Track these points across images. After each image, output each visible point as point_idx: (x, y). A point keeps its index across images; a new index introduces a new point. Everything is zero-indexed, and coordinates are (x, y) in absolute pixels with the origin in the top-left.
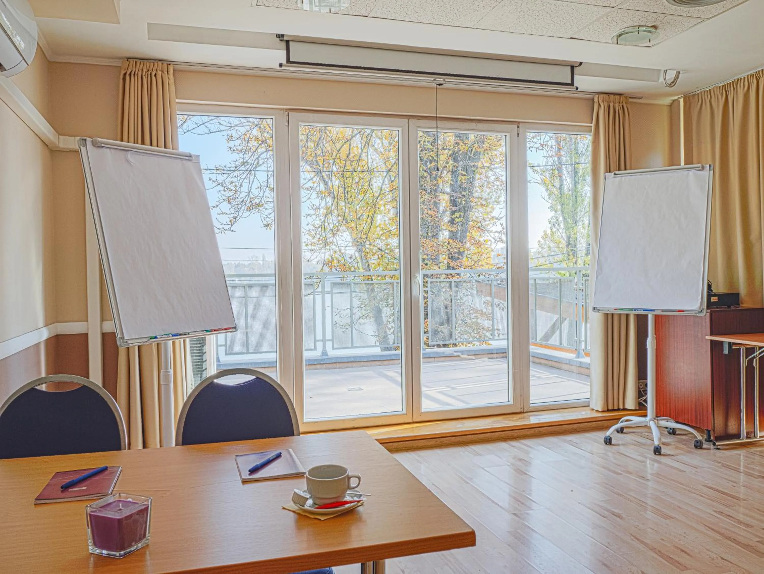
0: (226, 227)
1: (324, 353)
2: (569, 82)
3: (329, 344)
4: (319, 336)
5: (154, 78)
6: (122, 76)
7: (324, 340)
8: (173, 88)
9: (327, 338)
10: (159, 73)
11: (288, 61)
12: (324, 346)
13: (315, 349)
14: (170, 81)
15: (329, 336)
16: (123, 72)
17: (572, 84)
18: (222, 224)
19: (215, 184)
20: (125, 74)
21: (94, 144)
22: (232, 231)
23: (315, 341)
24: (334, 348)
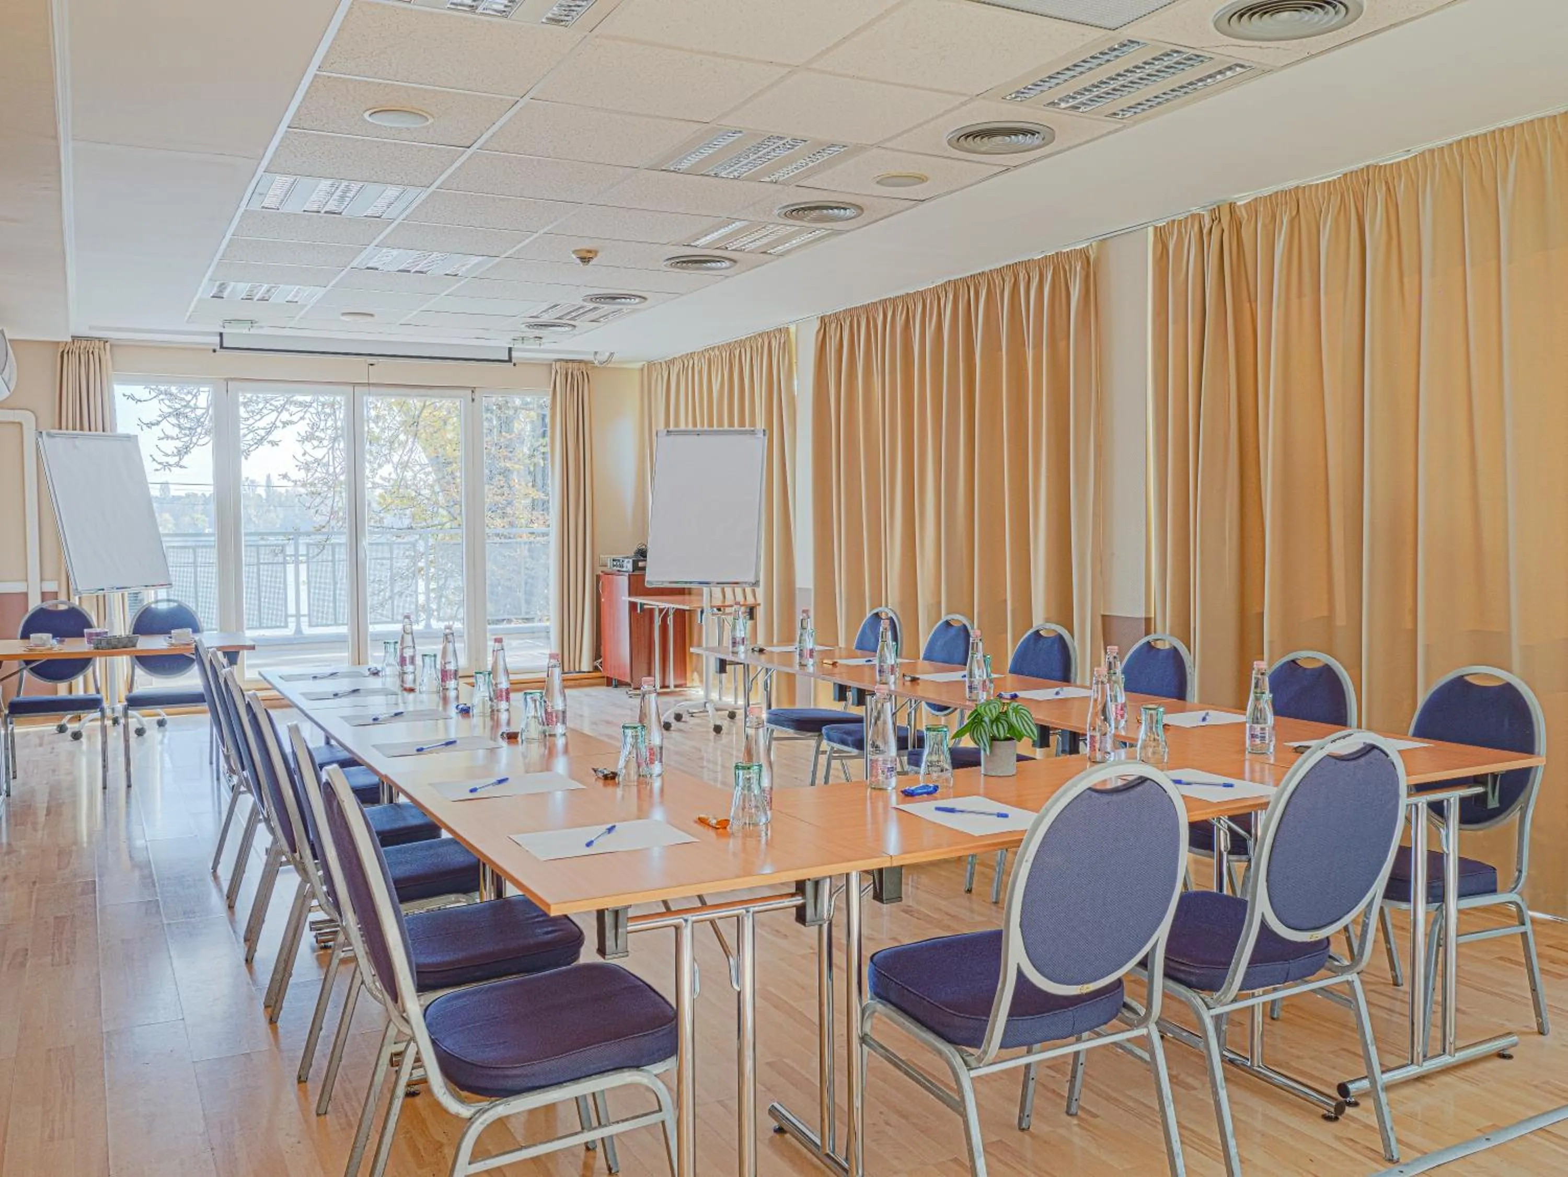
0: (173, 460)
1: (298, 630)
2: (507, 358)
3: (304, 620)
4: (292, 610)
5: (91, 356)
6: (59, 354)
7: (298, 616)
8: (110, 364)
9: (302, 613)
10: (96, 351)
11: (222, 347)
12: (298, 623)
13: (286, 626)
14: (106, 357)
15: (304, 610)
16: (61, 350)
17: (510, 360)
18: (167, 455)
19: (154, 394)
20: (63, 352)
21: (49, 435)
22: (181, 467)
23: (286, 616)
24: (310, 625)
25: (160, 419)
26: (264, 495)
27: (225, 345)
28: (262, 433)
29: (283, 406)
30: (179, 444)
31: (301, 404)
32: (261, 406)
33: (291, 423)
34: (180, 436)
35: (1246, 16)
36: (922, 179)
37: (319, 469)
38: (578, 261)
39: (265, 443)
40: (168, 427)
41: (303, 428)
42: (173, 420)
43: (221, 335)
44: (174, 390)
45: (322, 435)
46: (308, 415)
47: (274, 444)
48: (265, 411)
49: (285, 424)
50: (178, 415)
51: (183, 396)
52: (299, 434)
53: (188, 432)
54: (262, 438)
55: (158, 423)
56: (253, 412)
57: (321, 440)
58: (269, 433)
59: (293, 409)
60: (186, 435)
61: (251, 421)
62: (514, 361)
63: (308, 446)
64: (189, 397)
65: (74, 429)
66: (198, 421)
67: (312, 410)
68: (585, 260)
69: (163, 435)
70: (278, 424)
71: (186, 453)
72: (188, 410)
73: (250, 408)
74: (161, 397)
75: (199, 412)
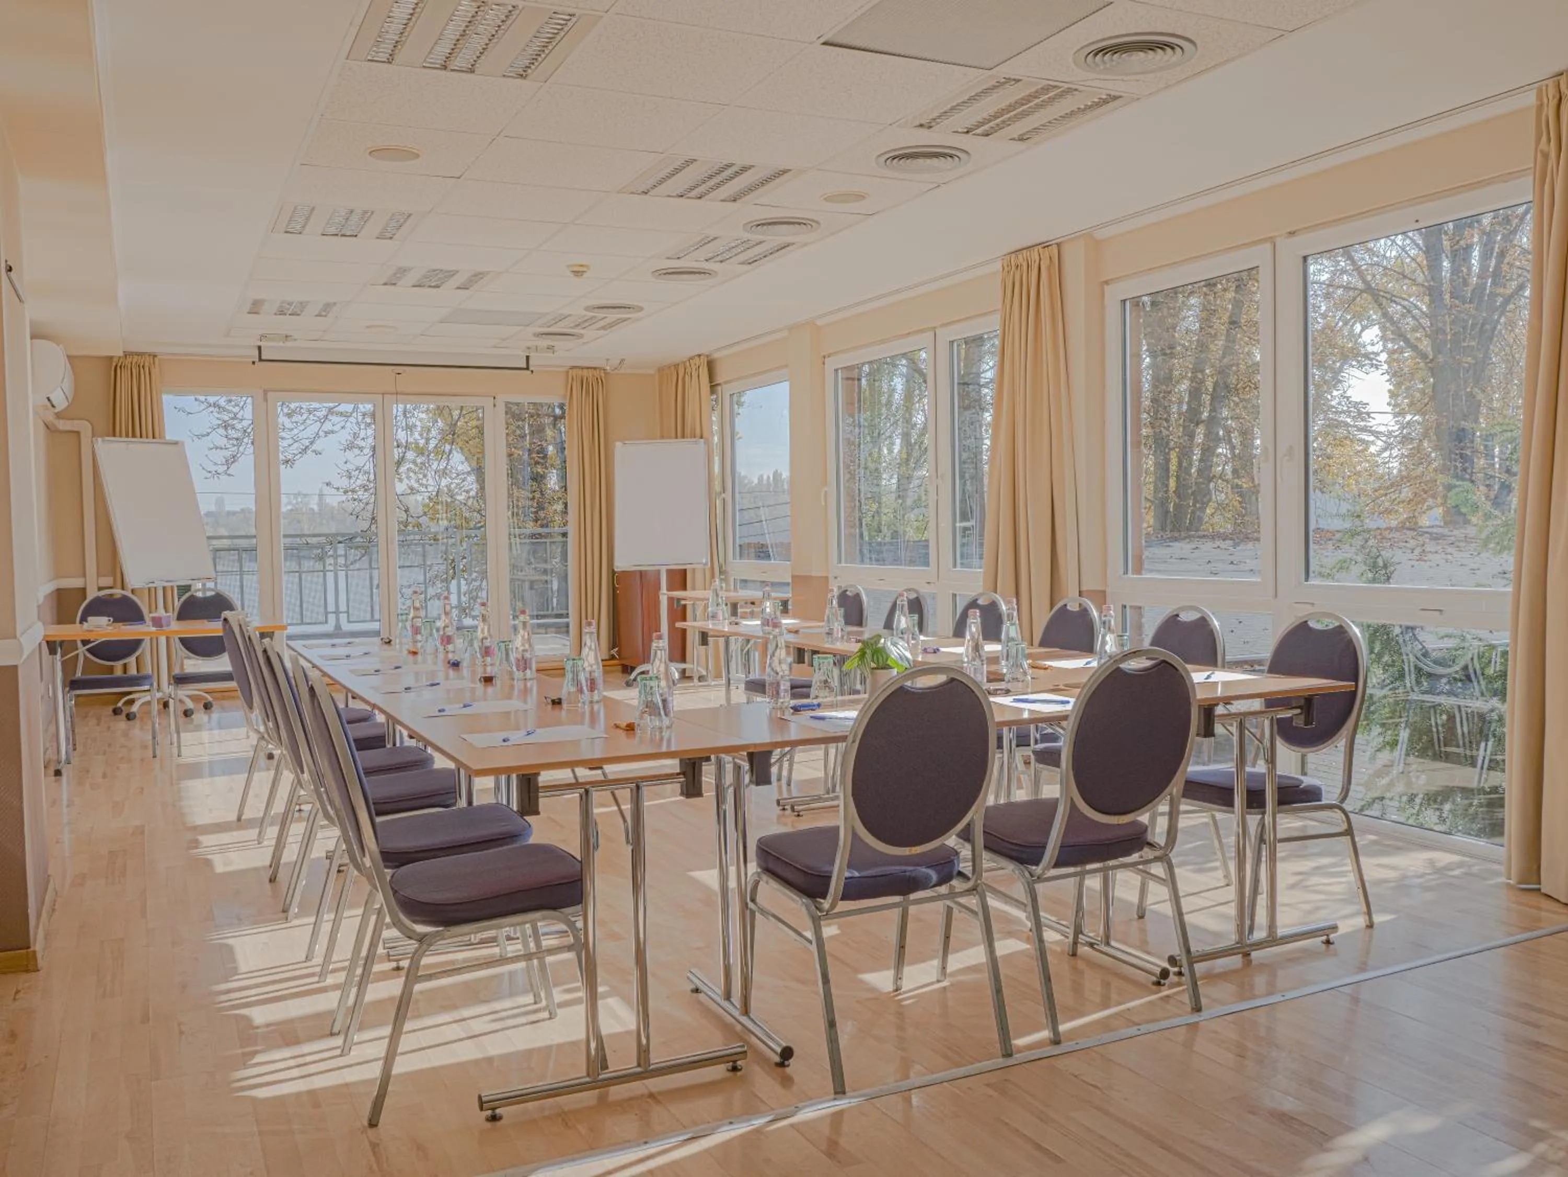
0: (221, 469)
1: (338, 626)
2: (524, 366)
3: (343, 617)
4: (331, 608)
5: (142, 370)
6: (113, 368)
7: (337, 613)
8: (160, 378)
10: (147, 364)
11: (260, 360)
12: (338, 619)
13: (327, 623)
14: (156, 371)
15: (343, 608)
16: (114, 364)
17: (527, 368)
18: (216, 464)
19: (203, 406)
20: (116, 366)
22: (229, 475)
23: (327, 613)
24: (349, 622)
25: (209, 430)
26: (316, 508)
27: (263, 358)
28: (307, 443)
29: (326, 417)
30: (228, 454)
31: (341, 414)
32: (305, 417)
33: (332, 432)
34: (228, 446)
35: (1100, 54)
36: (861, 197)
37: (360, 476)
38: (572, 275)
39: (309, 452)
40: (218, 438)
41: (344, 436)
42: (221, 431)
43: (260, 348)
44: (222, 402)
45: (362, 444)
46: (348, 424)
47: (317, 453)
48: (308, 422)
49: (327, 433)
50: (226, 428)
51: (230, 408)
52: (340, 442)
53: (235, 442)
54: (307, 447)
55: (208, 434)
56: (296, 422)
57: (361, 449)
58: (312, 443)
59: (335, 419)
60: (234, 445)
61: (296, 431)
62: (531, 368)
63: (349, 455)
64: (236, 409)
65: (127, 436)
66: (245, 431)
67: (352, 419)
68: (577, 273)
69: (212, 446)
70: (321, 433)
71: (233, 462)
72: (235, 422)
73: (294, 419)
74: (211, 409)
75: (245, 423)
